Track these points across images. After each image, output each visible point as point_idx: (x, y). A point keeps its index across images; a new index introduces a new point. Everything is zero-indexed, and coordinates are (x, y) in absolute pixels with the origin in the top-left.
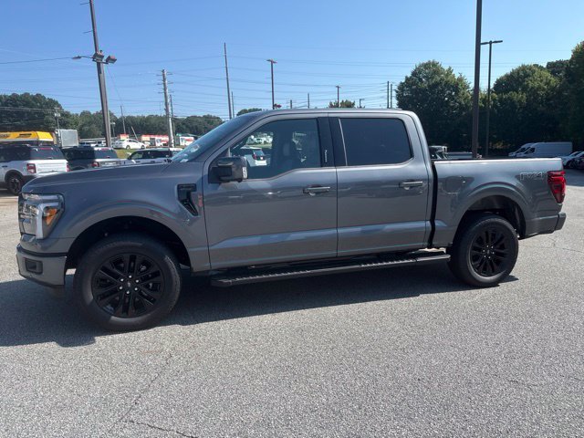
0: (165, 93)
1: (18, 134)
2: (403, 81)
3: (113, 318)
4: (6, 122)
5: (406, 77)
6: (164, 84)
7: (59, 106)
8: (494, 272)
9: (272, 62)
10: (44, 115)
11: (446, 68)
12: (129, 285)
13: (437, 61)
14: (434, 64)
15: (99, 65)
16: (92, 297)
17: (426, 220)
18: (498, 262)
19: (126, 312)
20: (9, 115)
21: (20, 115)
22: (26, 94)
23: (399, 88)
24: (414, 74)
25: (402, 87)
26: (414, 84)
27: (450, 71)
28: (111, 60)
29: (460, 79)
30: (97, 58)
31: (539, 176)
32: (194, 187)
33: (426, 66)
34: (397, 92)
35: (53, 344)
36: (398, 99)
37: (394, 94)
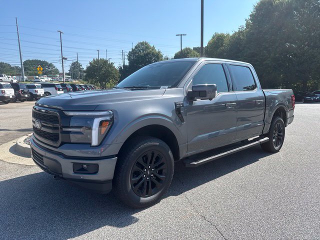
2: (131, 51)
5: (133, 49)
9: (61, 33)
11: (152, 46)
12: (148, 173)
13: (147, 42)
14: (146, 44)
23: (129, 54)
26: (136, 53)
27: (154, 48)
29: (159, 52)
32: (182, 104)
33: (142, 44)
34: (128, 56)
37: (126, 57)
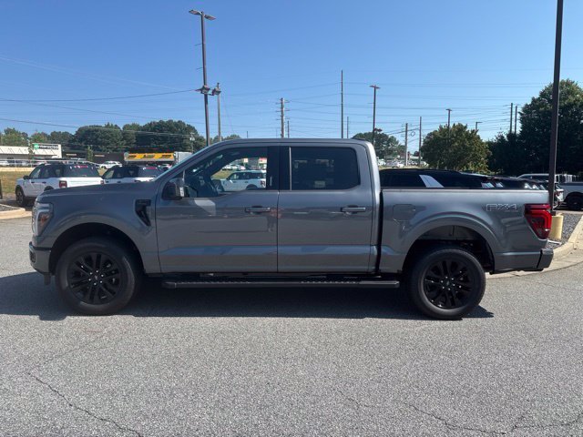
0: (282, 120)
1: (160, 155)
2: (529, 103)
3: (82, 303)
4: (153, 145)
5: (533, 99)
6: (282, 111)
7: (195, 131)
8: (453, 305)
9: (375, 88)
10: (183, 139)
12: (96, 277)
14: (569, 84)
15: (206, 96)
16: (67, 285)
17: (371, 245)
18: (460, 296)
19: (91, 300)
20: (156, 138)
21: (164, 139)
22: (170, 121)
23: (524, 110)
24: (543, 94)
25: (527, 109)
26: (542, 105)
28: (215, 92)
30: (204, 90)
31: (512, 208)
32: (149, 202)
34: (521, 114)
35: (37, 317)
36: (522, 122)
